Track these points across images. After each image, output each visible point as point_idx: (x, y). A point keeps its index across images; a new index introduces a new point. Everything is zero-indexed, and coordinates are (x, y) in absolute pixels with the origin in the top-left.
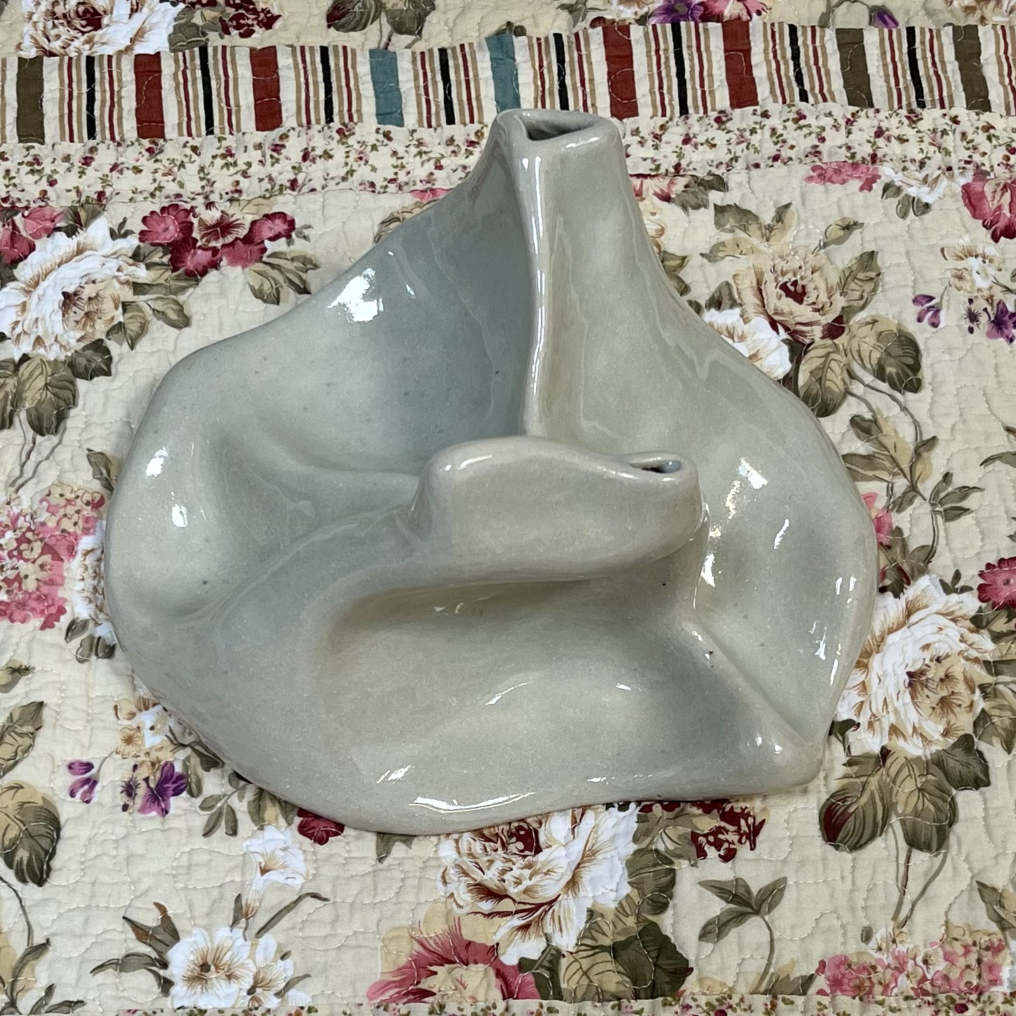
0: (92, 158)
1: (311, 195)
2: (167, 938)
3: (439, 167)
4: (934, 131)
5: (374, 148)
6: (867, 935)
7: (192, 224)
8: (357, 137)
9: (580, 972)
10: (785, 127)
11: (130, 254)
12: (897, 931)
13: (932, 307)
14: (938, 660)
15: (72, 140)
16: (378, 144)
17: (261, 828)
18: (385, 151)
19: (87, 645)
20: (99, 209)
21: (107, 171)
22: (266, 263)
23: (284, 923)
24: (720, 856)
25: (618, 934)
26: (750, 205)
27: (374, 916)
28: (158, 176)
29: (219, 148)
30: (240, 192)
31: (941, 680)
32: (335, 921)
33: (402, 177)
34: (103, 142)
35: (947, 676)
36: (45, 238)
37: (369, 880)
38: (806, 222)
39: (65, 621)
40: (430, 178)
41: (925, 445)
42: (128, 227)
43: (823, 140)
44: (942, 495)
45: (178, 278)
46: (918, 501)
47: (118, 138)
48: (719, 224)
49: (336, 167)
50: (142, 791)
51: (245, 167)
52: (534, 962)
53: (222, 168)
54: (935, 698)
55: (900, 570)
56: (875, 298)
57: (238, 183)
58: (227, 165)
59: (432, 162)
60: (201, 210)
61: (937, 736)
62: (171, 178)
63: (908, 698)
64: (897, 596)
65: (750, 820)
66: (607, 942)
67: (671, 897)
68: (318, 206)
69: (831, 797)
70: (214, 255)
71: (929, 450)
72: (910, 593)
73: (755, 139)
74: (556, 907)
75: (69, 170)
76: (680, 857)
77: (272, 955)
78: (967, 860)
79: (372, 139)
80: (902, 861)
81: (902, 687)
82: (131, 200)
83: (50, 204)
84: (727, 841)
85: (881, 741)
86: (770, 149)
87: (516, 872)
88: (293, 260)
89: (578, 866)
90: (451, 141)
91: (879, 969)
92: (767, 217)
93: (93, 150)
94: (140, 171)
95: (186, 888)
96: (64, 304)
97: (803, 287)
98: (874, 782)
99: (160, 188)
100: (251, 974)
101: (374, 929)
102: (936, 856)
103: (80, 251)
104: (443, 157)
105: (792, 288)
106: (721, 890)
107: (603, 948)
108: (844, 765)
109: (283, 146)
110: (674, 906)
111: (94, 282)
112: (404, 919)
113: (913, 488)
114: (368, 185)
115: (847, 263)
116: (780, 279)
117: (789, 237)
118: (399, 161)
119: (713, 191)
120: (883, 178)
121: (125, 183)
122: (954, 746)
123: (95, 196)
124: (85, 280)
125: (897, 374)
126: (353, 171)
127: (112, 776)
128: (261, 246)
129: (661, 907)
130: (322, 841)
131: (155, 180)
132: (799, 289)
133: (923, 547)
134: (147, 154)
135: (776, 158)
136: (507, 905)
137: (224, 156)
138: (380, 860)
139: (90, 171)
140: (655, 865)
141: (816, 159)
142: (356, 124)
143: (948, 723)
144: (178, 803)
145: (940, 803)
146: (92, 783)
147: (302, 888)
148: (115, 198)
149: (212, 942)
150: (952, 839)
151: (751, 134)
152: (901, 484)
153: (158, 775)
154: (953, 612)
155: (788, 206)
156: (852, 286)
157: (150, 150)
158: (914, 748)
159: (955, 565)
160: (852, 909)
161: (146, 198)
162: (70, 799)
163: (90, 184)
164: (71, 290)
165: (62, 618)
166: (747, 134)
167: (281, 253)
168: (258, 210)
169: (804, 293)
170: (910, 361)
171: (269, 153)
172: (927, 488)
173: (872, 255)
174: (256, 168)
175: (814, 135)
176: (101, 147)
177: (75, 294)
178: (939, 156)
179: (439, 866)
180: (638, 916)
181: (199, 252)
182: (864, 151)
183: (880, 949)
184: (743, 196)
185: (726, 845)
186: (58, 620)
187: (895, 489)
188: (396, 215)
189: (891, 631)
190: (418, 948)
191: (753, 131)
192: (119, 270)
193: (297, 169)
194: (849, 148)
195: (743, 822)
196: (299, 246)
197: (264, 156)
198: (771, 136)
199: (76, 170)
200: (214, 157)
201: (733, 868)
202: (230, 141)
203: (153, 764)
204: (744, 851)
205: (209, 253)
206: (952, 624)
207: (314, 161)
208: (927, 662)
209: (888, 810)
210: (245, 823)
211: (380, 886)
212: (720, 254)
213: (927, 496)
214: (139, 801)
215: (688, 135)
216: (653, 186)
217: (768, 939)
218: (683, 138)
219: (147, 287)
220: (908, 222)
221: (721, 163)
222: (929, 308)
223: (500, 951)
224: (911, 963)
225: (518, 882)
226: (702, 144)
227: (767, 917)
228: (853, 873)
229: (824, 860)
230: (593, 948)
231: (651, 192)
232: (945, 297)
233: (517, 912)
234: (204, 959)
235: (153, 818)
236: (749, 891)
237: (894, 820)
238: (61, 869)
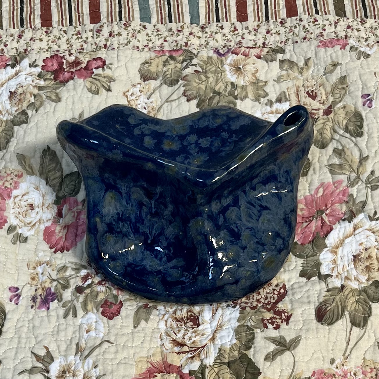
0: (22, 35)
1: (113, 51)
2: (49, 360)
3: (166, 41)
4: (372, 28)
5: (139, 32)
6: (332, 362)
7: (63, 62)
8: (132, 27)
9: (215, 374)
10: (309, 25)
11: (37, 74)
12: (344, 361)
13: (369, 99)
14: (366, 250)
15: (14, 28)
16: (141, 30)
17: (86, 313)
18: (144, 33)
19: (16, 237)
20: (26, 56)
21: (28, 40)
22: (93, 78)
23: (95, 353)
24: (273, 327)
25: (231, 357)
26: (295, 59)
27: (132, 352)
28: (50, 43)
29: (75, 31)
30: (83, 49)
31: (367, 258)
32: (116, 352)
33: (150, 45)
34: (27, 29)
35: (369, 257)
36: (3, 69)
37: (130, 336)
38: (317, 64)
40: (162, 45)
41: (363, 160)
42: (37, 63)
43: (324, 30)
44: (370, 180)
45: (56, 84)
46: (360, 183)
47: (33, 27)
48: (281, 68)
49: (123, 39)
50: (39, 300)
51: (85, 39)
52: (196, 371)
53: (76, 39)
54: (364, 266)
55: (352, 211)
56: (346, 97)
57: (82, 45)
58: (78, 38)
59: (163, 39)
60: (67, 56)
61: (364, 281)
62: (55, 43)
63: (353, 266)
64: (350, 222)
65: (286, 314)
66: (226, 361)
67: (253, 344)
68: (116, 56)
69: (320, 304)
70: (72, 75)
71: (365, 161)
72: (355, 221)
73: (296, 31)
74: (205, 348)
75: (13, 40)
76: (256, 328)
77: (91, 366)
78: (374, 332)
79: (138, 28)
80: (348, 331)
81: (350, 261)
82: (38, 52)
83: (5, 54)
84: (276, 322)
85: (341, 282)
86: (303, 34)
87: (189, 335)
88: (104, 77)
89: (215, 332)
90: (171, 30)
91: (337, 376)
92: (301, 64)
93: (23, 32)
94: (42, 41)
95: (57, 340)
96: (10, 96)
97: (316, 93)
98: (338, 297)
99: (50, 48)
100: (82, 375)
101: (132, 357)
102: (362, 330)
103: (17, 74)
104: (167, 36)
105: (311, 94)
106: (274, 340)
107: (224, 364)
108: (326, 291)
109: (101, 30)
110: (254, 347)
111: (22, 87)
112: (145, 354)
113: (358, 177)
114: (136, 47)
115: (334, 81)
116: (306, 89)
117: (310, 71)
118: (149, 38)
119: (279, 54)
120: (350, 44)
121: (36, 45)
122: (371, 285)
123: (23, 51)
124: (18, 86)
125: (353, 129)
126: (130, 41)
127: (27, 293)
128: (91, 71)
129: (248, 348)
130: (111, 318)
131: (48, 44)
132: (314, 94)
133: (361, 202)
134: (45, 34)
135: (305, 38)
136: (185, 349)
137: (77, 35)
138: (135, 327)
139: (22, 41)
140: (246, 331)
141: (322, 38)
142: (131, 22)
143: (369, 276)
144: (54, 305)
145: (365, 307)
146: (19, 296)
147: (103, 338)
148: (32, 52)
149: (67, 361)
150: (369, 322)
151: (295, 28)
152: (353, 175)
153: (45, 293)
154: (373, 229)
155: (310, 58)
156: (336, 92)
157: (46, 32)
158: (354, 285)
159: (375, 208)
160: (328, 350)
161: (44, 52)
162: (10, 303)
163: (22, 45)
164: (13, 90)
165: (6, 225)
166: (293, 28)
167: (100, 74)
168: (91, 57)
169: (316, 96)
170: (359, 124)
171: (95, 33)
172: (364, 177)
173: (345, 77)
174: (90, 39)
175: (321, 28)
176: (26, 31)
177: (15, 92)
178: (373, 37)
179: (158, 332)
180: (239, 351)
181: (66, 73)
182: (342, 34)
183: (337, 368)
184: (291, 55)
185: (276, 323)
186: (4, 225)
187: (351, 178)
188: (148, 61)
189: (346, 238)
190: (150, 365)
191: (296, 27)
192: (33, 82)
193: (107, 40)
194: (335, 33)
195: (283, 315)
196: (108, 72)
197: (93, 34)
198: (303, 29)
199: (15, 40)
200: (73, 35)
201: (279, 332)
202: (79, 28)
203: (43, 289)
204: (284, 326)
205: (70, 74)
206: (372, 234)
207: (114, 36)
208: (361, 250)
209: (344, 309)
210: (80, 312)
211: (136, 339)
212: (282, 80)
213: (364, 180)
214: (38, 304)
215: (268, 30)
216: (253, 52)
217: (293, 361)
218: (266, 31)
219: (44, 88)
220: (361, 61)
221: (282, 42)
222: (368, 100)
223: (182, 368)
224: (349, 374)
225: (190, 339)
226: (274, 34)
227: (293, 352)
228: (329, 334)
229: (317, 329)
230: (220, 363)
231: (253, 54)
232: (375, 94)
233: (189, 351)
234: (64, 369)
235: (43, 311)
236: (285, 340)
237: (346, 313)
238: (6, 332)
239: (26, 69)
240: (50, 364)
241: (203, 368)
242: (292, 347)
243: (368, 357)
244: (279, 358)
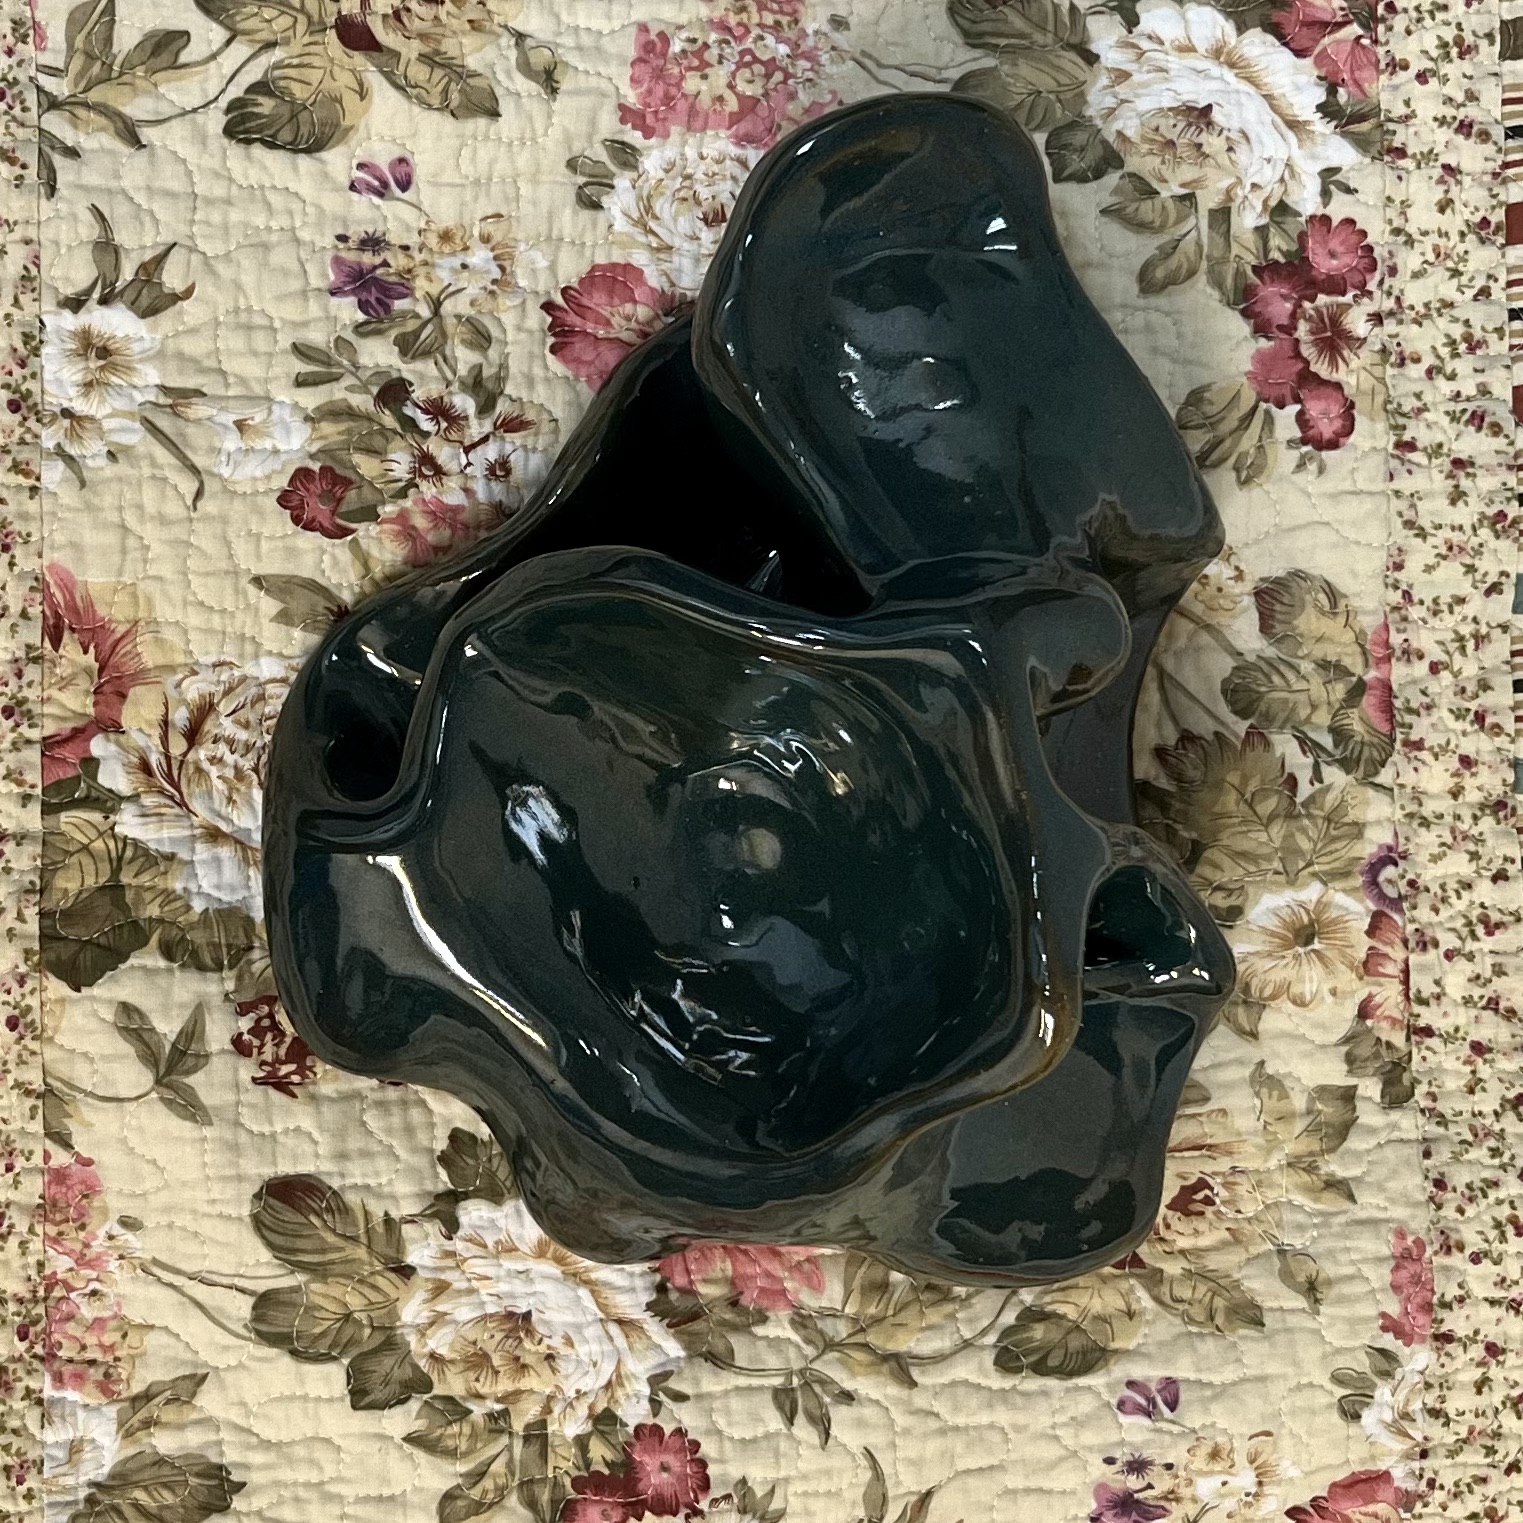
0: (1468, 135)
1: (1382, 474)
2: (144, 301)
3: (1435, 668)
4: (1497, 1435)
5: (1470, 569)
6: (128, 1223)
7: (1343, 293)
8: (1493, 543)
9: (85, 841)
10: (1499, 1202)
11: (1289, 201)
12: (136, 1262)
13: (1155, 1405)
14: (550, 1357)
15: (1505, 102)
16: (1478, 576)
17: (307, 419)
18: (1465, 588)
19: (598, 170)
20: (1374, 151)
21: (1443, 159)
22: (1255, 409)
23: (162, 454)
24: (241, 1034)
25: (137, 894)
26: (1355, 1142)
27: (166, 570)
28: (1434, 239)
29: (1483, 329)
30: (1402, 363)
31: (517, 1359)
32: (163, 520)
33: (1415, 613)
34: (1499, 150)
35: (524, 1366)
36: (1316, 73)
37: (224, 565)
38: (1325, 1224)
39: (635, 137)
40: (1410, 654)
41: (900, 1367)
42: (1338, 197)
43: (1476, 1259)
44: (817, 1389)
45: (1239, 274)
46: (810, 1351)
47: (1510, 172)
48: (1323, 1091)
49: (1434, 508)
50: (368, 259)
51: (1448, 370)
52: (94, 778)
53: (1447, 336)
54: (489, 1347)
55: (695, 1315)
56: (1178, 1321)
57: (1417, 360)
58: (1452, 343)
59: (1444, 658)
60: (1368, 306)
61: (432, 1344)
62: (1431, 257)
63: (491, 1309)
64: (649, 1306)
65: (296, 1078)
66: (126, 878)
67: (183, 966)
68: (1361, 485)
69: (335, 1193)
70: (1280, 327)
71: (892, 1373)
72: (654, 1328)
73: (1480, 1153)
74: (177, 810)
75: (1449, 100)
76: (239, 978)
77: (116, 438)
78: (241, 1366)
79: (1488, 566)
80: (238, 1282)
81: (506, 1302)
82: (1389, 199)
83: (1384, 78)
84: (262, 1045)
85: (424, 1267)
86: (1460, 1177)
87: (230, 758)
88: (1260, 448)
89: (237, 842)
90: (1485, 686)
91: (82, 1235)
92: (1333, 1167)
93: (1485, 136)
94: (1442, 210)
95: (218, 324)
96: (1191, 109)
97: (1202, 1213)
98: (361, 1253)
99: (1410, 242)
100: (92, 412)
101: (150, 573)
102: (245, 1326)
103: (1294, 125)
104: (1456, 675)
105: (1200, 1196)
106: (192, 1032)
107: (116, 872)
108: (386, 1214)
109: (1479, 429)
110: (170, 971)
111: (1230, 149)
112: (164, 612)
113: (830, 1345)
114: (1398, 560)
115: (1247, 1284)
116: (1219, 1180)
117: (1299, 1199)
118: (1445, 608)
119: (1380, 1087)
120: (1407, 1350)
121: (1422, 190)
122: (415, 1367)
123: (1397, 144)
124: (1234, 135)
125: (1030, 1340)
126: (1424, 538)
127: (395, 218)
128: (1289, 398)
129: (167, 951)
130: (284, 500)
131: (1425, 233)
132: (1199, 1207)
133: (732, 1352)
134: (1477, 218)
135: (1440, 1184)
136: (178, 746)
137: (1468, 338)
138: (257, 581)
139: (1443, 135)
140: (229, 946)
141: (1436, 1246)
142: (1516, 540)
143: (452, 1362)
144: (348, 311)
145: (328, 1341)
146: (382, 191)
147: (212, 474)
148: (1391, 175)
149: (141, 361)
150: (272, 1352)
151: (1491, 1149)
152: (841, 1330)
153: (393, 279)
154: (622, 1385)
155: (1351, 1198)
156: (1202, 1289)
157: (1485, 222)
158: (412, 1310)
159: (700, 1397)
160: (167, 1209)
161: (1390, 222)
162: (355, 163)
163: (1416, 137)
164: (1217, 115)
165: (638, 134)
166: (1492, 1143)
167: (1271, 431)
168: (1364, 393)
169: (1188, 1214)
170: (1052, 1362)
171: (1471, 407)
172: (830, 1368)
173: (1259, 1323)
174: (1446, 387)
175: (1486, 1246)
176: (1489, 149)
177: (1209, 124)
178: (1451, 1439)
179: (241, 656)
180: (161, 921)
181: (1289, 306)
182: (1456, 1322)
183: (111, 1238)
184: (1372, 1131)
185: (256, 1042)
186: (635, 127)
187: (829, 1321)
188: (1342, 603)
189: (593, 1292)
190: (121, 629)
191: (1495, 1152)
192: (1254, 186)
193: (1436, 450)
194: (1461, 1300)
195: (292, 1067)
196: (1284, 459)
197: (1468, 399)
198: (1484, 1180)
199: (1449, 112)
200: (1467, 323)
201: (223, 1051)
202: (1498, 347)
203: (409, 271)
204: (247, 1070)
205: (1285, 321)
206: (603, 1381)
207: (1450, 476)
208: (546, 1341)
209: (319, 1271)
210: (311, 399)
211: (211, 581)
212: (1264, 1091)
213: (816, 1366)
214: (351, 256)
215: (1490, 1050)
216: (1389, 994)
217: (123, 1094)
218: (1485, 1042)
219: (1224, 228)
220: (1329, 1386)
221: (1435, 1099)
222: (1152, 1401)
223: (112, 736)
224: (94, 1275)
225: (212, 760)
226: (1474, 1072)
227: (154, 1095)
228: (220, 1216)
229: (240, 1178)
230: (120, 859)
231: (1374, 990)
232: (1176, 1429)
233: (168, 758)
234: (117, 352)
235: (325, 276)
236: (189, 1072)
237: (300, 1278)
238: (249, 158)
239: (1314, 157)
240: (132, 305)
241: (107, 802)
242: (170, 1095)
243: (153, 1340)
244: (126, 1048)
